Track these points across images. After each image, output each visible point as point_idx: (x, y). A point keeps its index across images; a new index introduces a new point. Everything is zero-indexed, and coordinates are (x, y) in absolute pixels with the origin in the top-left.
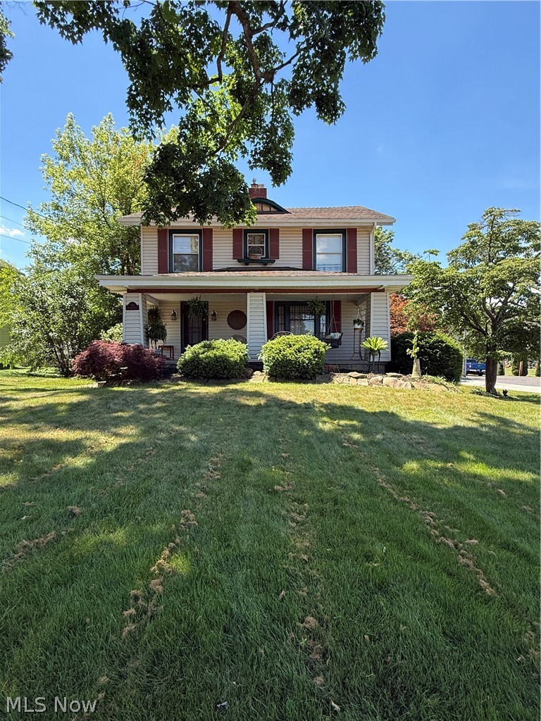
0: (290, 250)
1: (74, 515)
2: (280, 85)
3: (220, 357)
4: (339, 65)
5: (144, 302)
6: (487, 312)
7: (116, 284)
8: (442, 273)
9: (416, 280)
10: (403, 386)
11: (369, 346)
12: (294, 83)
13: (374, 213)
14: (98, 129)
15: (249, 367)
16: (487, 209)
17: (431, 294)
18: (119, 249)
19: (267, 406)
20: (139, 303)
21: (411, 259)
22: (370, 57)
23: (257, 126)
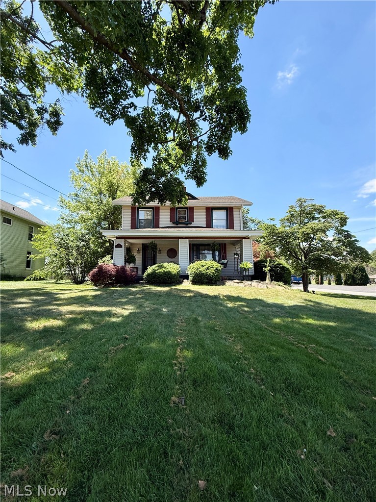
0: (200, 218)
1: (127, 339)
2: (200, 142)
3: (167, 272)
4: (230, 135)
5: (125, 244)
6: (301, 249)
7: (109, 235)
8: (277, 230)
9: (264, 233)
10: (262, 287)
11: (243, 266)
12: (208, 142)
13: (241, 200)
14: (100, 157)
15: (181, 277)
16: (298, 199)
17: (272, 240)
18: (108, 216)
19: (194, 296)
20: (123, 244)
21: (259, 223)
22: (244, 132)
23: (188, 159)
